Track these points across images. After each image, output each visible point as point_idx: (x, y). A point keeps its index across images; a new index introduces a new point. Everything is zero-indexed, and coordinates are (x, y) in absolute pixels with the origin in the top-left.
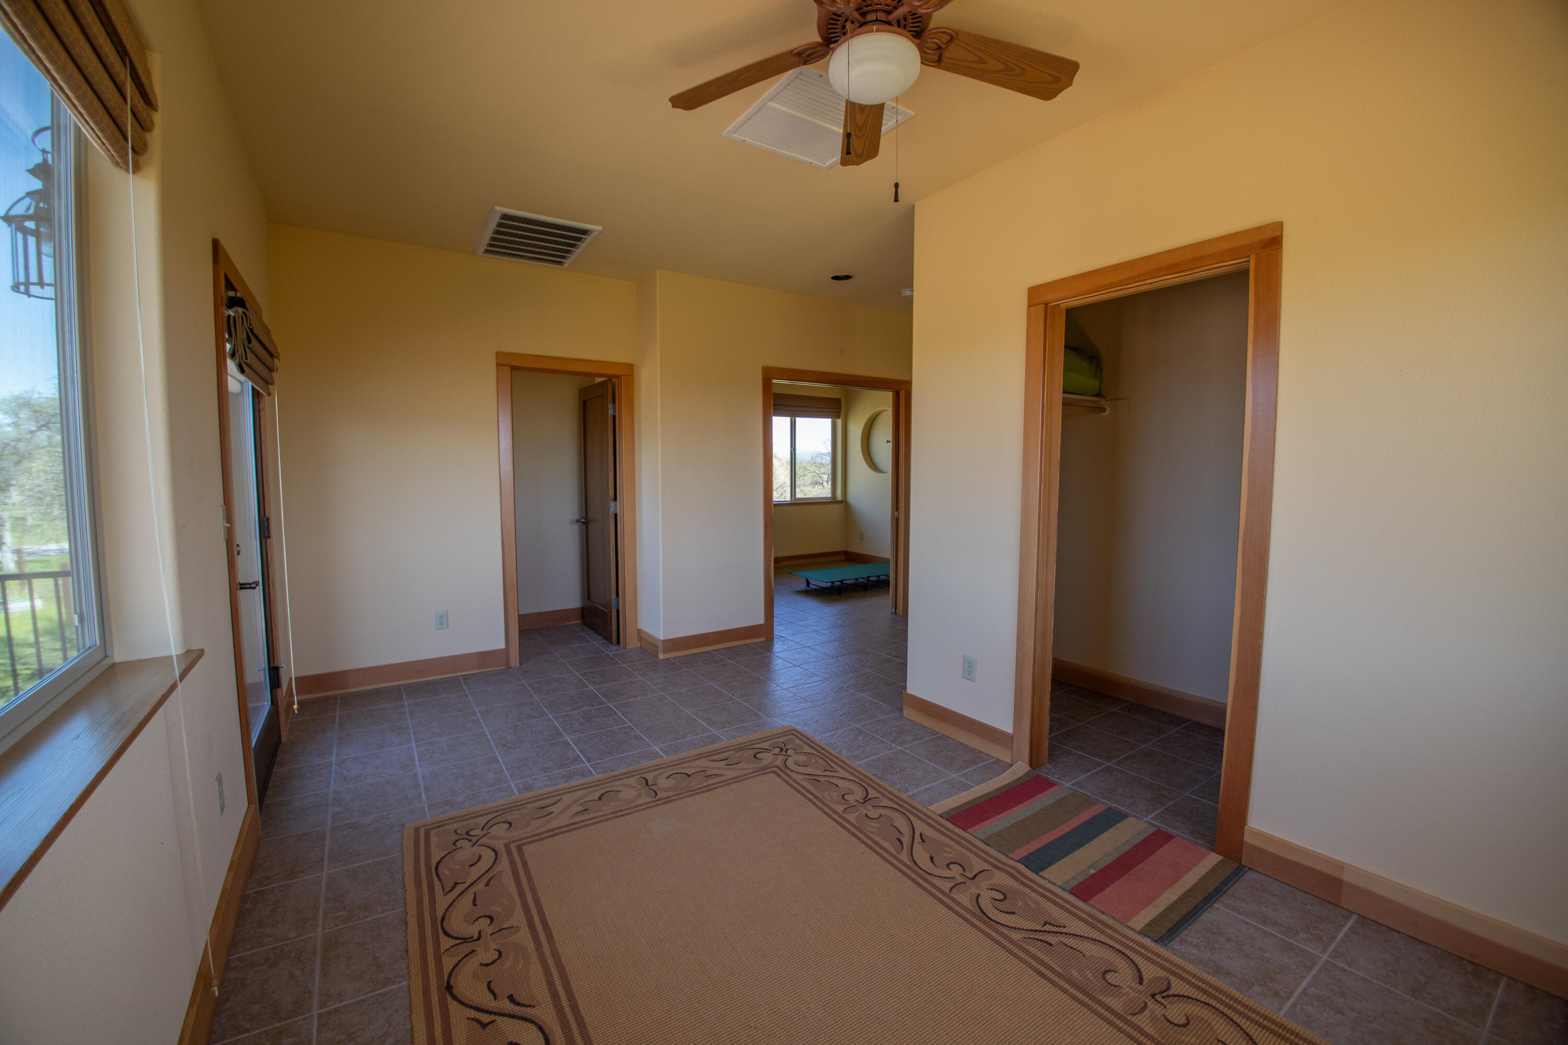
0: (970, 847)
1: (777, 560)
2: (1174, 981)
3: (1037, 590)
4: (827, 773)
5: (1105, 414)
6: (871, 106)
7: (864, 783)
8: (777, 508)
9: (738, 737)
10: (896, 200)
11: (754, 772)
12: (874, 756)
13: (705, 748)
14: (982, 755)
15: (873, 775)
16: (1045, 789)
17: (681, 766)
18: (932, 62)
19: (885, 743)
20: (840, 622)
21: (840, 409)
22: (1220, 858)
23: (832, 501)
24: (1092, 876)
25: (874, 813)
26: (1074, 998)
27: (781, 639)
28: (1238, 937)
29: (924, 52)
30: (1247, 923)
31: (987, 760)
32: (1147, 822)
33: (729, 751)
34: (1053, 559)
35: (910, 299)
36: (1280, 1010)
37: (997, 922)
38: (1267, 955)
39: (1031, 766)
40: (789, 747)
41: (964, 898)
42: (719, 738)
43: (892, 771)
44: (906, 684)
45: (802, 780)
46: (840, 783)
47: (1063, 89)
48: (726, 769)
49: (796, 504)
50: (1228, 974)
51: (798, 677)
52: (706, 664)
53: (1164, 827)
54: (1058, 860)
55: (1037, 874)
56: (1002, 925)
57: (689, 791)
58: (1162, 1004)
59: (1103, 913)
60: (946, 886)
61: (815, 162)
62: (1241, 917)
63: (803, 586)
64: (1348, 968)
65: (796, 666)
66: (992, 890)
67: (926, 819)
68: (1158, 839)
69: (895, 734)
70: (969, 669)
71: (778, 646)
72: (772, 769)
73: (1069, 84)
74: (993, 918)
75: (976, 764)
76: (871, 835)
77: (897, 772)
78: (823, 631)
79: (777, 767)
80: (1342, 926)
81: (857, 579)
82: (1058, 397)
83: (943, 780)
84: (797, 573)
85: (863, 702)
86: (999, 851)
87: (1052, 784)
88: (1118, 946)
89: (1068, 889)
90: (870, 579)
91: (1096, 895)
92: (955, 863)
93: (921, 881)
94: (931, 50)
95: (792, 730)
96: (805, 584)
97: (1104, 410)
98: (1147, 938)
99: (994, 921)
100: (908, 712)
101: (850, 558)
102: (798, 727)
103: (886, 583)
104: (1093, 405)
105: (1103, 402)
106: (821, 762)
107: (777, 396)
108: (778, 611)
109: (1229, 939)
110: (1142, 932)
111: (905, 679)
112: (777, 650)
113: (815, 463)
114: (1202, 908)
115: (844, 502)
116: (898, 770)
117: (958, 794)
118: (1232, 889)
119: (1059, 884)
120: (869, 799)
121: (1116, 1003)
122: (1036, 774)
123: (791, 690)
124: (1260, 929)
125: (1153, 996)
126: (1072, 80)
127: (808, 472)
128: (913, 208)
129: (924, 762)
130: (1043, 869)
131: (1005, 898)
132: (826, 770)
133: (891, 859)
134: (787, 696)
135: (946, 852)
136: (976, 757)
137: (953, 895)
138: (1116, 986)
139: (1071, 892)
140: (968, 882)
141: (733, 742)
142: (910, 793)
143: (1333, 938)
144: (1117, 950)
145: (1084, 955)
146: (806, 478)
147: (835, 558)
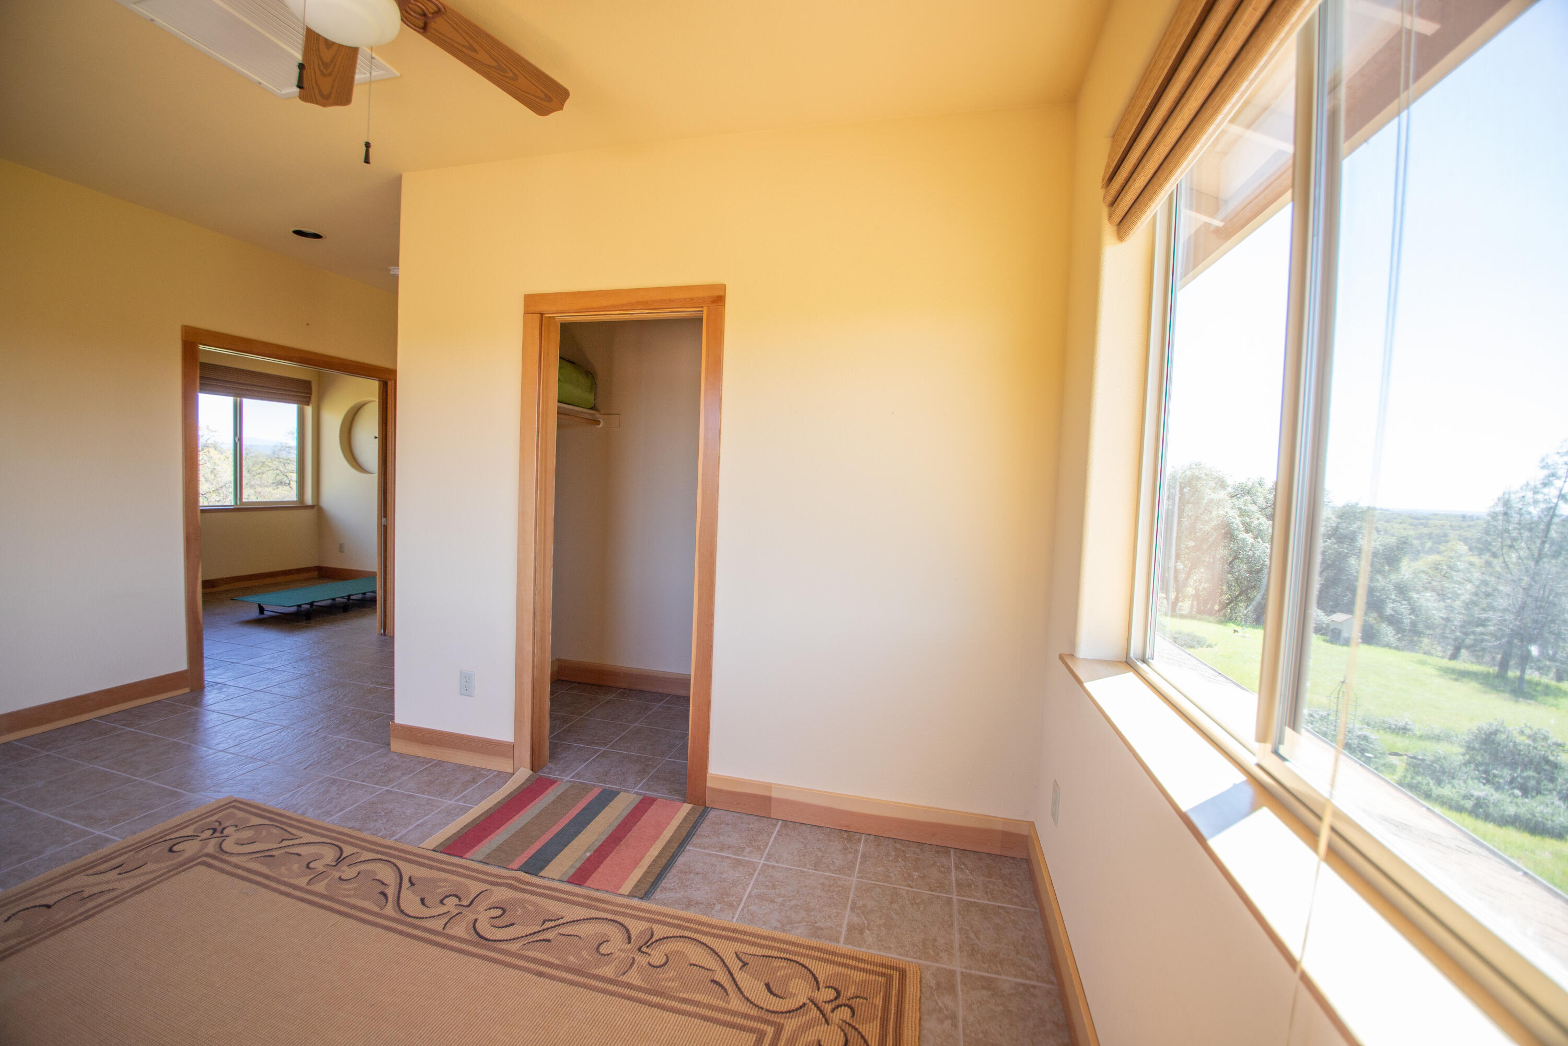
0: (468, 872)
1: (207, 584)
2: (656, 927)
3: (535, 594)
4: (285, 843)
5: (599, 427)
6: (340, 46)
7: (335, 840)
8: (207, 515)
9: (142, 830)
10: (367, 161)
11: (170, 871)
12: (351, 805)
13: (82, 859)
14: (482, 772)
15: (350, 828)
16: (547, 789)
17: (34, 896)
18: (417, 27)
19: (367, 786)
20: (308, 654)
21: (311, 394)
22: (691, 806)
23: (301, 505)
24: (588, 859)
25: (348, 873)
26: (572, 983)
27: (216, 687)
28: (704, 869)
29: (407, 12)
30: (709, 855)
31: (487, 776)
32: (636, 793)
33: (126, 853)
34: (550, 563)
35: (396, 278)
36: (733, 918)
37: (495, 941)
38: (724, 876)
39: (532, 770)
40: (227, 824)
41: (460, 929)
42: (107, 840)
43: (375, 818)
44: (394, 714)
45: (248, 861)
46: (302, 850)
47: (555, 111)
48: (119, 880)
49: (241, 509)
50: (696, 904)
51: (242, 731)
52: (84, 739)
53: (649, 793)
54: (557, 855)
55: (536, 875)
56: (501, 941)
57: (48, 930)
58: (647, 953)
59: (598, 890)
60: (437, 925)
61: (266, 83)
62: (706, 851)
63: (254, 614)
64: (776, 864)
65: (239, 718)
66: (490, 909)
67: (417, 860)
68: (645, 804)
69: (380, 774)
70: (466, 685)
71: (211, 697)
72: (199, 860)
73: (561, 108)
74: (491, 938)
75: (477, 783)
76: (347, 900)
77: (381, 817)
78: (283, 668)
79: (208, 855)
80: (772, 833)
81: (334, 599)
82: (553, 405)
83: (439, 810)
84: (241, 598)
85: (338, 746)
86: (499, 866)
87: (552, 782)
88: (609, 916)
89: (566, 880)
90: (352, 597)
91: (590, 876)
92: (450, 896)
93: (410, 930)
94: (414, 12)
95: (232, 802)
96: (258, 611)
97: (598, 422)
98: (634, 898)
99: (492, 941)
100: (397, 746)
101: (325, 574)
102: (242, 797)
103: (373, 601)
104: (590, 417)
105: (598, 416)
106: (277, 832)
107: (205, 367)
108: (212, 649)
109: (697, 874)
110: (631, 895)
111: (392, 709)
112: (210, 702)
113: (278, 458)
114: (677, 854)
115: (316, 507)
116: (383, 814)
117: (454, 820)
118: (699, 830)
119: (557, 878)
120: (344, 858)
121: (608, 971)
122: (537, 777)
123: (232, 750)
124: (719, 856)
125: (639, 949)
126: (563, 105)
127: (268, 468)
128: (399, 178)
129: (415, 797)
130: (542, 869)
131: (504, 911)
132: (283, 840)
133: (371, 918)
134: (225, 759)
135: (440, 887)
136: (476, 774)
137: (447, 931)
138: (609, 955)
139: (569, 882)
140: (465, 911)
141: (131, 840)
142: (397, 837)
143: (767, 844)
144: (609, 920)
145: (580, 938)
146: (264, 476)
147: (306, 575)
